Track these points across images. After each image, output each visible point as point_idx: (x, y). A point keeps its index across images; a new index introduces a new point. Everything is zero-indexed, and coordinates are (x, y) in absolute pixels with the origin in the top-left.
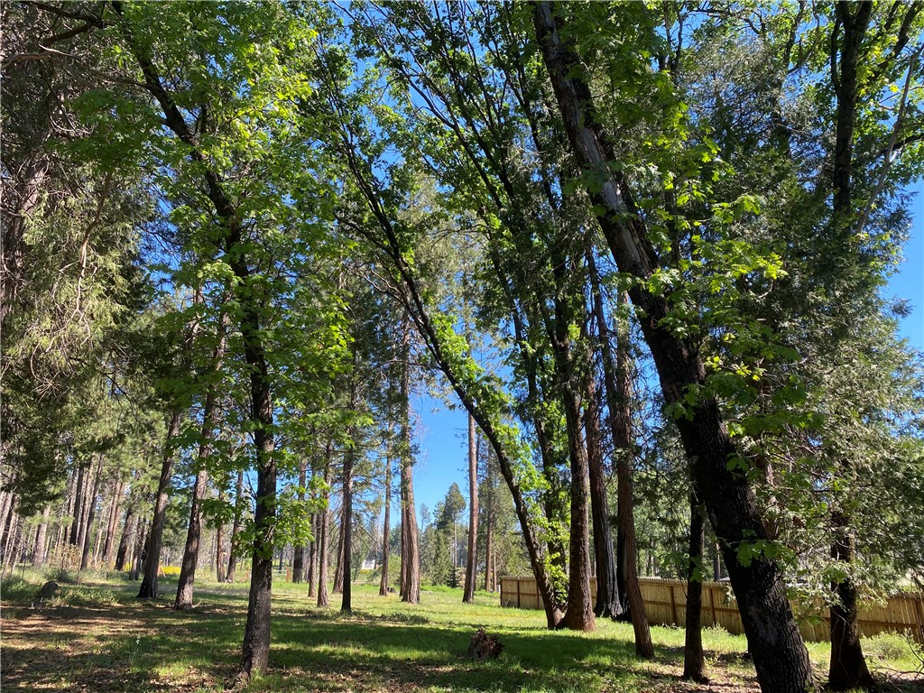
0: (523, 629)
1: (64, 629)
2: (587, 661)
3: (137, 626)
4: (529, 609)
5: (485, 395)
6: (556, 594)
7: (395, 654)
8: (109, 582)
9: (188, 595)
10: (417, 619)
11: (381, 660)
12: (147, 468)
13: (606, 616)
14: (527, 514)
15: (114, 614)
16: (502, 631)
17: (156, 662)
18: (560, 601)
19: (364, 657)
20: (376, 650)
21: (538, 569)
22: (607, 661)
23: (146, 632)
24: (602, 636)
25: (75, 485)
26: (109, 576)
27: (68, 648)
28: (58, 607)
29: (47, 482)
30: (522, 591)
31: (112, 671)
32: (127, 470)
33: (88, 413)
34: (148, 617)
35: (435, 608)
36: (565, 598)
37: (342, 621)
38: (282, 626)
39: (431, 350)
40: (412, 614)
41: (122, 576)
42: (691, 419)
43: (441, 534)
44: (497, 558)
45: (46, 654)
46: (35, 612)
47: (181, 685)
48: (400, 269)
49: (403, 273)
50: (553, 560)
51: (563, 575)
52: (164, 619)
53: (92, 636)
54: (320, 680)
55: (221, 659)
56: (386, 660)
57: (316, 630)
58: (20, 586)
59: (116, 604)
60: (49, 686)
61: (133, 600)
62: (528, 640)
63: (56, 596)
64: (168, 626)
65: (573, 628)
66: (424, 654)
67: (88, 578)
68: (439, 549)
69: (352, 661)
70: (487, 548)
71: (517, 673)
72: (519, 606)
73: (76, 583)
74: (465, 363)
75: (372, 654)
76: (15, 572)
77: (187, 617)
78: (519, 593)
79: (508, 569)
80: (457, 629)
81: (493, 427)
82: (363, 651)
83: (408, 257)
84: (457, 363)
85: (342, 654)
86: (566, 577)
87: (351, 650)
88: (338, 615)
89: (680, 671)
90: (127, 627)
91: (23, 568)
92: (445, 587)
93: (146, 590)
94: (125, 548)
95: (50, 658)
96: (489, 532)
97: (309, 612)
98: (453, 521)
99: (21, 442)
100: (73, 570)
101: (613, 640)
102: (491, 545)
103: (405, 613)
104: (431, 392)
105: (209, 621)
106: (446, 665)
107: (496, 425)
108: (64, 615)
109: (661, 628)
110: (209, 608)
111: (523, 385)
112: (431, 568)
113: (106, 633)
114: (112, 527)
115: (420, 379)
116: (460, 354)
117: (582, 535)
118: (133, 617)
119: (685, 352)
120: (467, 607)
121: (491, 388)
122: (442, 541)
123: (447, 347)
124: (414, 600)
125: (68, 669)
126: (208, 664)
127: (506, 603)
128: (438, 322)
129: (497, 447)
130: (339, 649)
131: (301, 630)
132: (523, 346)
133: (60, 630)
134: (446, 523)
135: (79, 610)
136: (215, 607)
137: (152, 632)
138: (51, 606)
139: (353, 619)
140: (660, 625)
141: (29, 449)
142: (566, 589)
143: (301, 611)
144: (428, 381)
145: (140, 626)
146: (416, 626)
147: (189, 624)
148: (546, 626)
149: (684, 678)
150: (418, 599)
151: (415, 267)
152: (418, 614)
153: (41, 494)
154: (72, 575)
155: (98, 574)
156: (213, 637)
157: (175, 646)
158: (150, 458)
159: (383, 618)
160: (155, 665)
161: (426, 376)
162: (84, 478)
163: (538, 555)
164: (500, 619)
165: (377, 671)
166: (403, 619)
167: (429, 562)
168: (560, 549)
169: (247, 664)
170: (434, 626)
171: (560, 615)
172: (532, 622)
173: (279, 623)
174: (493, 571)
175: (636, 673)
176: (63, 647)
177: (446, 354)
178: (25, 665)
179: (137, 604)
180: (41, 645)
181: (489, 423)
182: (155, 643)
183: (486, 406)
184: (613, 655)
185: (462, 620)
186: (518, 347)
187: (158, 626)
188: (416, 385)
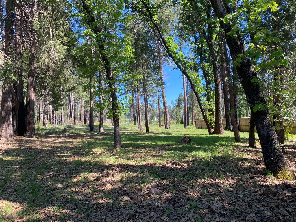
0: (201, 135)
1: (69, 140)
2: (218, 143)
3: (89, 139)
4: (204, 129)
5: (185, 64)
6: (211, 124)
7: (159, 143)
8: (83, 128)
9: (102, 130)
10: (168, 133)
11: (155, 145)
12: (87, 95)
13: (229, 130)
14: (201, 101)
15: (83, 136)
16: (194, 136)
17: (93, 148)
18: (212, 126)
19: (150, 144)
20: (154, 142)
21: (205, 117)
22: (224, 143)
23: (91, 140)
24: (225, 136)
25: (69, 101)
26: (82, 126)
27: (70, 145)
28: (68, 135)
29: (59, 101)
30: (202, 124)
31: (81, 150)
32: (82, 96)
33: (67, 81)
34: (91, 136)
35: (175, 130)
36: (214, 125)
37: (146, 135)
38: (128, 137)
39: (166, 50)
40: (167, 132)
41: (86, 126)
42: (240, 66)
43: (178, 109)
44: (195, 115)
45: (65, 147)
46: (62, 136)
47: (99, 153)
48: (153, 22)
49: (154, 24)
50: (210, 114)
51: (213, 118)
52: (96, 137)
53: (77, 142)
54: (137, 150)
55: (110, 146)
56: (156, 145)
57: (137, 138)
58: (58, 130)
59: (84, 133)
60: (65, 154)
61: (88, 132)
62: (201, 138)
63: (67, 132)
64: (97, 138)
65: (216, 134)
66: (168, 143)
67: (76, 127)
68: (177, 113)
69: (147, 145)
70: (192, 112)
71: (195, 147)
72: (201, 128)
73: (74, 128)
74: (177, 53)
75: (152, 143)
76: (57, 126)
77: (102, 136)
78: (201, 125)
79: (199, 118)
80: (180, 136)
81: (188, 74)
82: (150, 143)
83: (156, 18)
84: (175, 54)
85: (144, 144)
86: (214, 119)
87: (147, 143)
88: (145, 133)
89: (248, 145)
90: (86, 139)
91: (59, 125)
92: (179, 124)
93: (92, 129)
94: (86, 118)
95: (66, 148)
96: (192, 107)
97: (137, 133)
98: (181, 104)
99: (50, 91)
100: (72, 125)
101: (229, 137)
102: (193, 111)
103: (165, 132)
104: (169, 64)
105: (108, 136)
106: (174, 145)
107: (189, 73)
108: (69, 137)
109: (246, 133)
110: (109, 133)
111: (198, 59)
112: (175, 119)
113: (80, 141)
114: (81, 112)
115: (165, 60)
116: (175, 51)
117: (219, 106)
118: (88, 137)
119: (239, 43)
120: (185, 129)
121: (187, 61)
122: (178, 111)
123: (171, 48)
124: (169, 128)
125: (70, 150)
126: (106, 148)
127: (198, 128)
128: (167, 40)
129: (190, 81)
130: (143, 142)
131: (133, 138)
132: (198, 45)
133: (68, 141)
134: (179, 105)
135: (73, 136)
136: (110, 133)
137: (93, 140)
138: (66, 134)
139: (149, 134)
140: (246, 132)
141: (52, 92)
142: (214, 122)
143: (135, 133)
144: (168, 61)
145: (90, 139)
146: (168, 135)
147: (103, 138)
148: (208, 134)
149: (249, 147)
150: (170, 128)
151: (158, 21)
152: (169, 132)
153: (59, 105)
154: (72, 126)
155: (80, 126)
156: (109, 141)
157: (98, 143)
158: (87, 92)
159: (158, 133)
160: (92, 148)
161: (167, 59)
162: (71, 99)
163: (205, 113)
164: (194, 132)
165: (153, 148)
166: (164, 134)
167: (174, 117)
168: (212, 111)
169: (115, 147)
170: (173, 135)
171: (212, 130)
172: (204, 133)
173: (128, 136)
174: (194, 119)
175: (232, 146)
176: (69, 145)
177: (171, 51)
178: (59, 150)
179: (89, 133)
180: (63, 145)
181: (187, 73)
182: (93, 143)
183: (185, 67)
184: (227, 141)
185: (182, 133)
186: (196, 45)
187: (94, 138)
188: (164, 62)
